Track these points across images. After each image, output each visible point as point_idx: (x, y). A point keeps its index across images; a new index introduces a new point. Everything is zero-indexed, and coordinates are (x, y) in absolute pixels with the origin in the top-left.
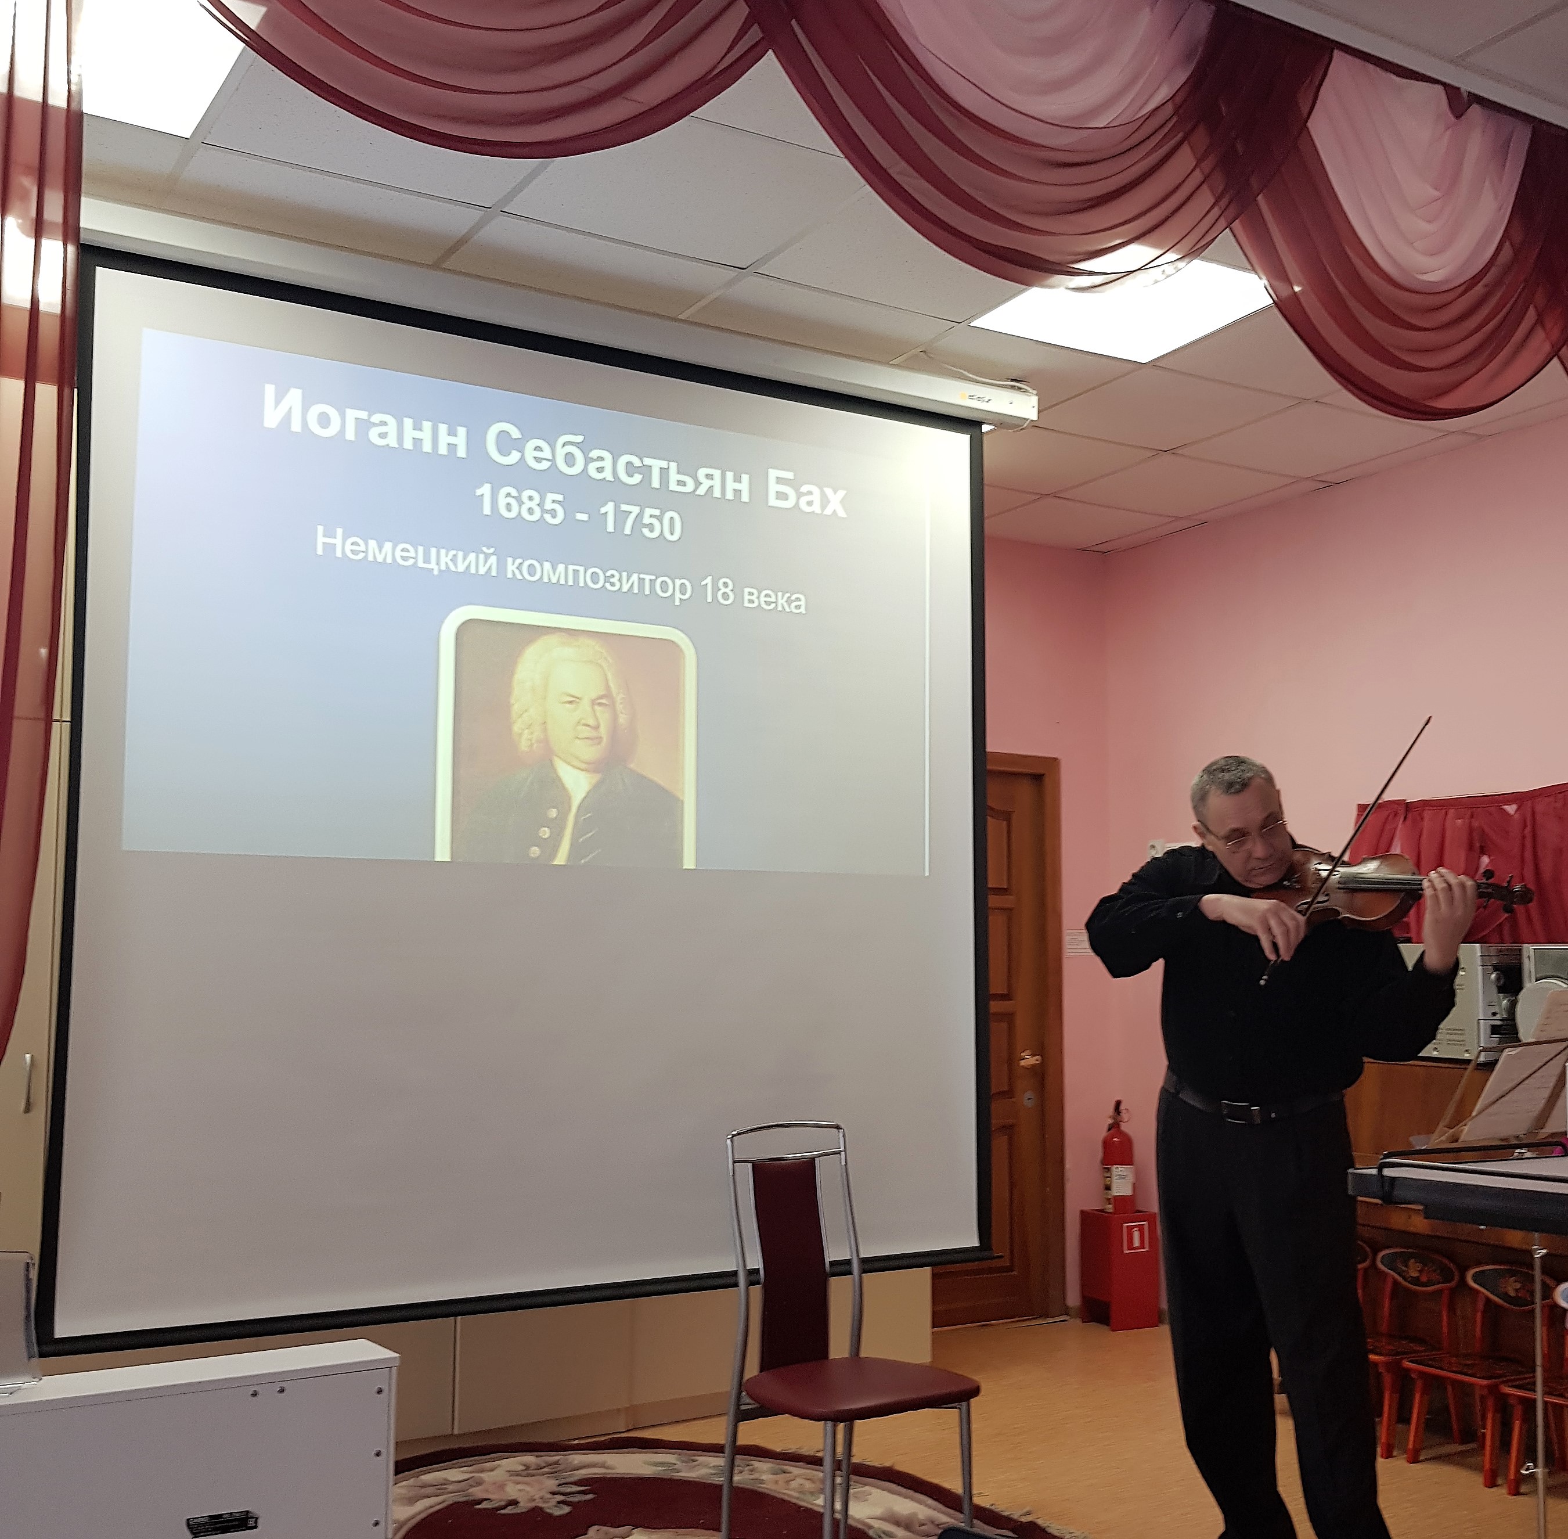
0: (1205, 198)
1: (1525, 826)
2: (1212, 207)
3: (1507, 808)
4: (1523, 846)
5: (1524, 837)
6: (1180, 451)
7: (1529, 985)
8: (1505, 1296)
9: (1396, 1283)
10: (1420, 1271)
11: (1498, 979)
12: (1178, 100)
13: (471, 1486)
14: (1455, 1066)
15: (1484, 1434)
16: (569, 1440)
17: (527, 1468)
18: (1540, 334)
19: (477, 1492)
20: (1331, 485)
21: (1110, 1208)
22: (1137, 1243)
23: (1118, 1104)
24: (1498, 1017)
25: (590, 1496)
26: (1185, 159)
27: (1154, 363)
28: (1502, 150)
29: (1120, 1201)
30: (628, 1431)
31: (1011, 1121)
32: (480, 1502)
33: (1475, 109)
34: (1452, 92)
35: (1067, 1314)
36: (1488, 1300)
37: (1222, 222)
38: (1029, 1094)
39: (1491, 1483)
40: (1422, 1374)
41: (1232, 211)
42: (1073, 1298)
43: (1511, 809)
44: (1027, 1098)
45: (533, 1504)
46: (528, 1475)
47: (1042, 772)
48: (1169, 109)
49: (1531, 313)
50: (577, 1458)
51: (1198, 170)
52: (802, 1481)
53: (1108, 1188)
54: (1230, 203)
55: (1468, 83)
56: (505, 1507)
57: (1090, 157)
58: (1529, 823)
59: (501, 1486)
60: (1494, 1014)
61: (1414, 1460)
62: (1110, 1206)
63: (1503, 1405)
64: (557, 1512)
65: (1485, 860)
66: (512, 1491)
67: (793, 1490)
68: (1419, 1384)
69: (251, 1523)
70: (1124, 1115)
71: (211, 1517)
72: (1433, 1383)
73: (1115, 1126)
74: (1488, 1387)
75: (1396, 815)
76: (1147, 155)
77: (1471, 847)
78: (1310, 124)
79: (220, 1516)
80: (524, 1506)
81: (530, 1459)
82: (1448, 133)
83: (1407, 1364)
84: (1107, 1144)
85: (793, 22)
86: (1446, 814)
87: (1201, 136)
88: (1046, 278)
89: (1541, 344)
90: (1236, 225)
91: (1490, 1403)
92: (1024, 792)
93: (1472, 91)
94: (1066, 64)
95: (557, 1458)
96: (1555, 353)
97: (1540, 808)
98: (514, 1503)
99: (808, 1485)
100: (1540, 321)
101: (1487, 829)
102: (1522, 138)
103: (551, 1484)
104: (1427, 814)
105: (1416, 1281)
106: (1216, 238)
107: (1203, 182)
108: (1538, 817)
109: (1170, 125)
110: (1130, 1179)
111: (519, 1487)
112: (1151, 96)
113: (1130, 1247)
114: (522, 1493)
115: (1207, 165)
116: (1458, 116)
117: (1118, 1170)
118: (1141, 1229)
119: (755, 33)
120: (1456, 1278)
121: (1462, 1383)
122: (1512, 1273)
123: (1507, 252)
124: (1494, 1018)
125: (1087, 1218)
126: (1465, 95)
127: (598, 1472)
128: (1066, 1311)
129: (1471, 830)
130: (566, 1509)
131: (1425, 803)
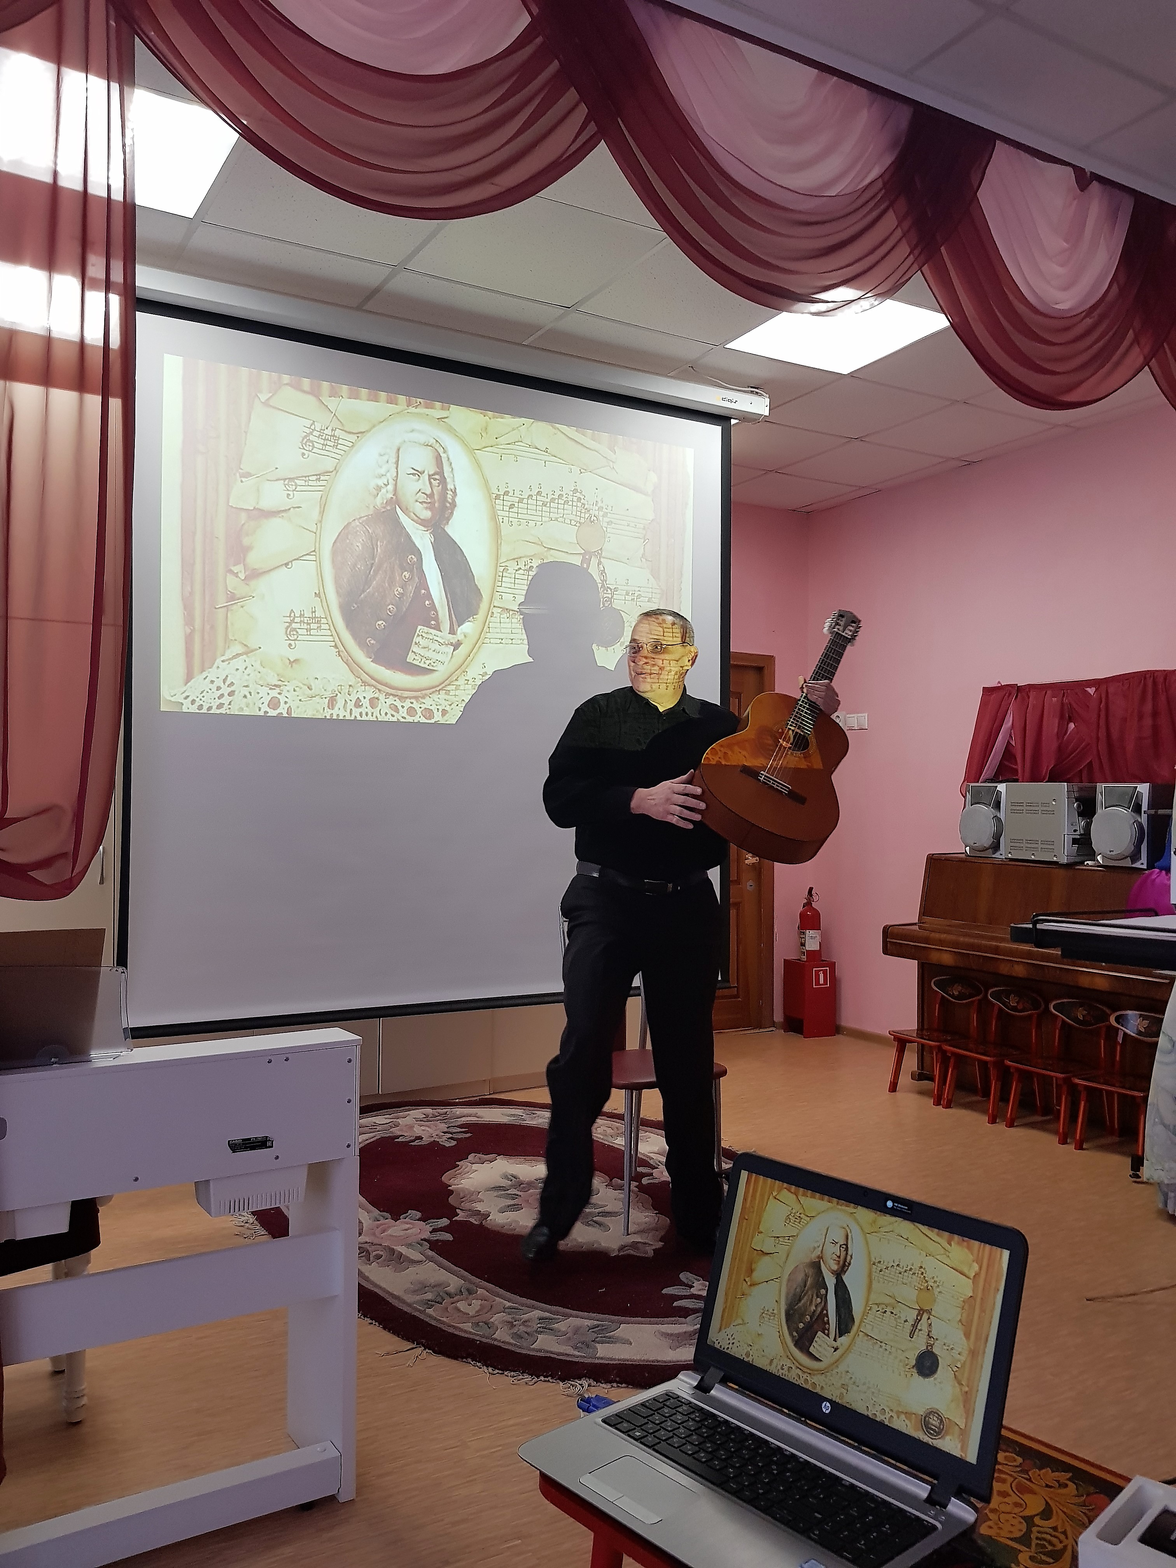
0: (904, 249)
1: (1101, 702)
2: (909, 255)
3: (1088, 689)
4: (1099, 716)
5: (1100, 710)
6: (867, 439)
7: (1100, 811)
8: (1076, 1020)
9: (1000, 1009)
10: (1017, 1003)
11: (1079, 806)
12: (887, 177)
13: (391, 1127)
14: (1045, 866)
15: (1059, 1111)
16: (454, 1099)
17: (427, 1116)
18: (1136, 349)
19: (396, 1131)
20: (970, 463)
21: (804, 958)
22: (822, 981)
23: (811, 889)
24: (1078, 833)
25: (469, 1135)
26: (890, 220)
27: (852, 375)
28: (1113, 215)
29: (810, 953)
30: (490, 1094)
31: (738, 900)
32: (398, 1137)
33: (1095, 185)
34: (1079, 172)
35: (774, 1027)
36: (1063, 1021)
37: (916, 266)
38: (750, 883)
39: (1063, 1141)
40: (1017, 1069)
41: (922, 258)
42: (778, 1016)
43: (1091, 691)
44: (749, 885)
45: (432, 1139)
46: (428, 1121)
47: (762, 665)
48: (880, 184)
49: (1131, 334)
50: (458, 1111)
51: (899, 228)
52: (606, 1129)
53: (803, 945)
54: (922, 251)
55: (1091, 166)
56: (413, 1141)
57: (825, 218)
58: (1104, 700)
59: (411, 1127)
60: (1075, 831)
61: (1011, 1125)
62: (804, 957)
63: (1073, 1091)
64: (447, 1145)
65: (1072, 726)
66: (418, 1131)
67: (600, 1134)
68: (1016, 1076)
69: (269, 1144)
70: (815, 898)
71: (243, 1140)
72: (1026, 1077)
73: (808, 904)
74: (1064, 1079)
75: (1010, 694)
76: (865, 216)
77: (1062, 717)
78: (979, 194)
79: (249, 1139)
80: (426, 1140)
81: (429, 1110)
82: (1075, 202)
83: (1008, 1063)
84: (802, 915)
85: (619, 120)
86: (1046, 693)
87: (902, 204)
88: (792, 305)
89: (1136, 356)
90: (925, 268)
91: (1065, 1088)
92: (751, 678)
93: (1093, 171)
94: (807, 151)
95: (446, 1110)
96: (1147, 363)
97: (1111, 690)
98: (420, 1138)
99: (609, 1131)
100: (1136, 340)
101: (1075, 705)
102: (1128, 205)
103: (443, 1127)
104: (1032, 694)
105: (1014, 1009)
106: (910, 278)
107: (903, 237)
108: (1110, 696)
109: (880, 195)
110: (818, 939)
111: (423, 1128)
112: (868, 173)
113: (818, 983)
114: (425, 1132)
115: (906, 224)
116: (1082, 189)
117: (810, 933)
118: (825, 972)
119: (592, 128)
120: (1043, 1006)
121: (1043, 1075)
122: (1081, 1005)
123: (1115, 289)
124: (1075, 833)
125: (788, 964)
126: (1089, 174)
127: (473, 1119)
128: (773, 1024)
129: (1062, 704)
130: (454, 1143)
131: (1031, 687)
